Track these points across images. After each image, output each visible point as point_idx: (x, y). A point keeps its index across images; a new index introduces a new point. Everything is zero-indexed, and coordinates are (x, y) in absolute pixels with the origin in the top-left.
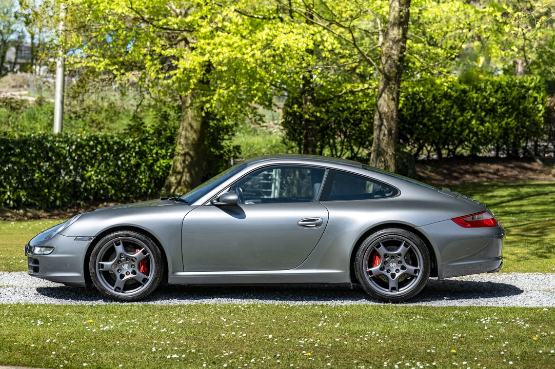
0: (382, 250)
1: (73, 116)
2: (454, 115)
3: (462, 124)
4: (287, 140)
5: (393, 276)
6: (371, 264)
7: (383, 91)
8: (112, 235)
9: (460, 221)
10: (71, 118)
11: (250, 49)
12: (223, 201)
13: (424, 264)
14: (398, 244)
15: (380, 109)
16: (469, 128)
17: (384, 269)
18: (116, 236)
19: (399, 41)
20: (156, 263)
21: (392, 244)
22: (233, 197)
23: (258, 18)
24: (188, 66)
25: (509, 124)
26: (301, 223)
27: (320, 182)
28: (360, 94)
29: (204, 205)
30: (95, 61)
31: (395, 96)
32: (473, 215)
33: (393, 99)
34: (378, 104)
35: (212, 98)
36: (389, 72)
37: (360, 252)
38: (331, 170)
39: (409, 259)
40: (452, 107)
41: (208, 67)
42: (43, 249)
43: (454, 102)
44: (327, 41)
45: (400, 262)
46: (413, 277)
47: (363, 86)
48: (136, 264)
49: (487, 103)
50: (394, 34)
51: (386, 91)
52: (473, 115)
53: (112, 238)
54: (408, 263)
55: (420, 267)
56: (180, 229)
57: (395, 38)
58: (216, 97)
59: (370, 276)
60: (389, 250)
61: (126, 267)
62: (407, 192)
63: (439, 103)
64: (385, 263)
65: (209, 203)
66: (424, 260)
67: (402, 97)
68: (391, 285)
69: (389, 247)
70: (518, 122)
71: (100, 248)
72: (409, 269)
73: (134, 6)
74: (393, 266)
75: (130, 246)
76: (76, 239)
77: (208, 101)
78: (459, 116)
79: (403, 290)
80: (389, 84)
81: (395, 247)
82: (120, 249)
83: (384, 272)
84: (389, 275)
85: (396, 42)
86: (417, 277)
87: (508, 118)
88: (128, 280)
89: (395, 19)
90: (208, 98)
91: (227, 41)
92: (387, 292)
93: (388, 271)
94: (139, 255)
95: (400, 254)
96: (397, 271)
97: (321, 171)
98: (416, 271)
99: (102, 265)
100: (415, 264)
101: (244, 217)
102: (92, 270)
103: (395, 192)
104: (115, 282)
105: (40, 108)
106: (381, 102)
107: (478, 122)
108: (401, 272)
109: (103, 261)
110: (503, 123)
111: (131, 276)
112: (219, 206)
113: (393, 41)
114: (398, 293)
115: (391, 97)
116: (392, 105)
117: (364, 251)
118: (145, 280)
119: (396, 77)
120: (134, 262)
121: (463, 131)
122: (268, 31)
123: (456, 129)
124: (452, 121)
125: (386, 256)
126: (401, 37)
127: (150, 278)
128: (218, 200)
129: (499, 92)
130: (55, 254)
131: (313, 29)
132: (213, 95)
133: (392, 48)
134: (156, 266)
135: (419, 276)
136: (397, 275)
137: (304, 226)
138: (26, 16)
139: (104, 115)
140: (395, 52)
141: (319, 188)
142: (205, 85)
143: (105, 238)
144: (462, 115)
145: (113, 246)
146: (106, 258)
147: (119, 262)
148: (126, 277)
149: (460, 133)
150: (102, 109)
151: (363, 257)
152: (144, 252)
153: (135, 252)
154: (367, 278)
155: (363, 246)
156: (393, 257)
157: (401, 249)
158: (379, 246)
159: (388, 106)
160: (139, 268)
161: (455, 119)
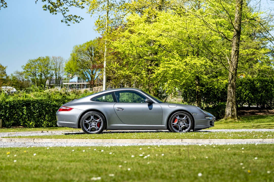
2: (243, 92)
3: (246, 95)
4: (184, 102)
16: (248, 96)
25: (262, 95)
40: (242, 89)
43: (243, 87)
49: (254, 87)
52: (249, 92)
63: (238, 88)
70: (265, 94)
78: (245, 92)
87: (262, 93)
107: (251, 94)
110: (260, 95)
121: (246, 97)
123: (244, 97)
124: (242, 94)
129: (259, 84)
144: (246, 92)
149: (245, 98)
161: (243, 93)
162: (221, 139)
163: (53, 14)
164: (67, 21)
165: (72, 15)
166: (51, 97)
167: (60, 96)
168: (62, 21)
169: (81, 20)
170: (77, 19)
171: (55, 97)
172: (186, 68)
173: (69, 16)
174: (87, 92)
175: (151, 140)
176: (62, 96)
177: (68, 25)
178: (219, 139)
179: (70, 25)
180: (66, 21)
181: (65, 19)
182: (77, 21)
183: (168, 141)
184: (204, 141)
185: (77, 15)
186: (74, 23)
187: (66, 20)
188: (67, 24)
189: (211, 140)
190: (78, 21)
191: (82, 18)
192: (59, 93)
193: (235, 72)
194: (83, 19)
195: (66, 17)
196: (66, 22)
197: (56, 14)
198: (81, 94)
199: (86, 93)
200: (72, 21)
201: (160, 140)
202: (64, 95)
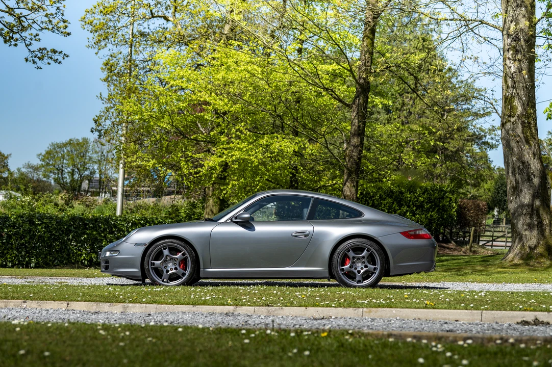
0: (351, 254)
1: (129, 211)
5: (359, 272)
6: (343, 264)
7: (347, 181)
8: (161, 242)
9: (406, 234)
10: (127, 213)
11: (254, 152)
12: (239, 219)
13: (381, 263)
14: (362, 250)
15: (345, 194)
17: (353, 267)
18: (164, 243)
19: (358, 146)
20: (191, 262)
21: (358, 250)
22: (247, 216)
23: (260, 133)
24: (210, 164)
25: (433, 216)
26: (294, 234)
27: (308, 208)
28: (330, 188)
29: (226, 222)
30: (146, 161)
31: (355, 184)
32: (415, 230)
33: (354, 186)
34: (344, 190)
35: (228, 187)
36: (351, 167)
37: (336, 255)
38: (315, 199)
39: (370, 261)
40: (393, 203)
41: (225, 166)
42: (112, 252)
43: (395, 200)
44: (308, 148)
45: (364, 262)
46: (373, 273)
47: (332, 182)
48: (177, 262)
49: (417, 201)
50: (354, 142)
51: (349, 181)
53: (161, 244)
54: (369, 263)
55: (378, 266)
56: (208, 239)
57: (355, 144)
58: (230, 186)
59: (342, 272)
60: (356, 254)
61: (170, 265)
62: (368, 214)
64: (353, 263)
65: (230, 221)
66: (380, 261)
67: (359, 190)
68: (358, 279)
69: (356, 252)
70: (439, 215)
71: (152, 251)
72: (370, 268)
73: (174, 124)
74: (359, 265)
75: (174, 250)
76: (136, 244)
77: (224, 189)
79: (366, 282)
80: (351, 176)
81: (360, 252)
82: (166, 252)
83: (353, 269)
84: (356, 272)
85: (355, 147)
86: (376, 273)
87: (432, 212)
88: (171, 274)
89: (355, 131)
90: (225, 187)
91: (238, 146)
92: (355, 283)
93: (356, 269)
94: (180, 257)
95: (363, 257)
96: (362, 268)
97: (309, 199)
98: (375, 269)
99: (154, 263)
100: (374, 264)
101: (254, 230)
102: (146, 267)
103: (360, 214)
104: (162, 276)
105: (106, 206)
106: (345, 188)
107: (411, 214)
108: (365, 269)
109: (154, 260)
110: (429, 215)
111: (174, 271)
112: (236, 223)
113: (354, 147)
114: (362, 284)
115: (352, 185)
116: (353, 190)
117: (339, 254)
118: (184, 274)
119: (355, 171)
120: (176, 261)
122: (267, 138)
125: (354, 258)
126: (359, 143)
127: (188, 273)
128: (236, 218)
129: (426, 194)
130: (121, 255)
131: (298, 139)
132: (229, 184)
133: (353, 151)
134: (192, 264)
135: (377, 272)
136: (362, 271)
137: (296, 236)
138: (99, 131)
139: (150, 211)
140: (355, 154)
141: (306, 212)
142: (222, 179)
143: (156, 244)
144: (400, 209)
145: (162, 250)
146: (157, 259)
147: (165, 261)
148: (170, 272)
150: (149, 207)
151: (337, 258)
152: (183, 254)
153: (177, 255)
154: (341, 273)
155: (338, 250)
156: (358, 259)
157: (365, 253)
158: (349, 251)
159: (350, 191)
160: (180, 266)
162: (147, 305)
163: (10, 45)
164: (36, 60)
165: (46, 49)
166: (36, 209)
167: (54, 208)
168: (27, 60)
169: (64, 58)
170: (56, 56)
171: (44, 210)
172: (264, 157)
173: (40, 49)
174: (109, 202)
175: (6, 302)
176: (57, 208)
177: (39, 68)
178: (144, 305)
179: (41, 68)
180: (33, 60)
181: (31, 55)
182: (56, 61)
183: (39, 306)
184: (113, 307)
185: (56, 49)
186: (49, 64)
187: (34, 58)
188: (36, 66)
189: (128, 307)
190: (59, 61)
191: (65, 54)
192: (53, 204)
193: (356, 169)
194: (67, 56)
195: (33, 52)
196: (34, 62)
197: (16, 45)
198: (96, 205)
199: (106, 203)
200: (46, 60)
201: (23, 303)
202: (62, 206)
